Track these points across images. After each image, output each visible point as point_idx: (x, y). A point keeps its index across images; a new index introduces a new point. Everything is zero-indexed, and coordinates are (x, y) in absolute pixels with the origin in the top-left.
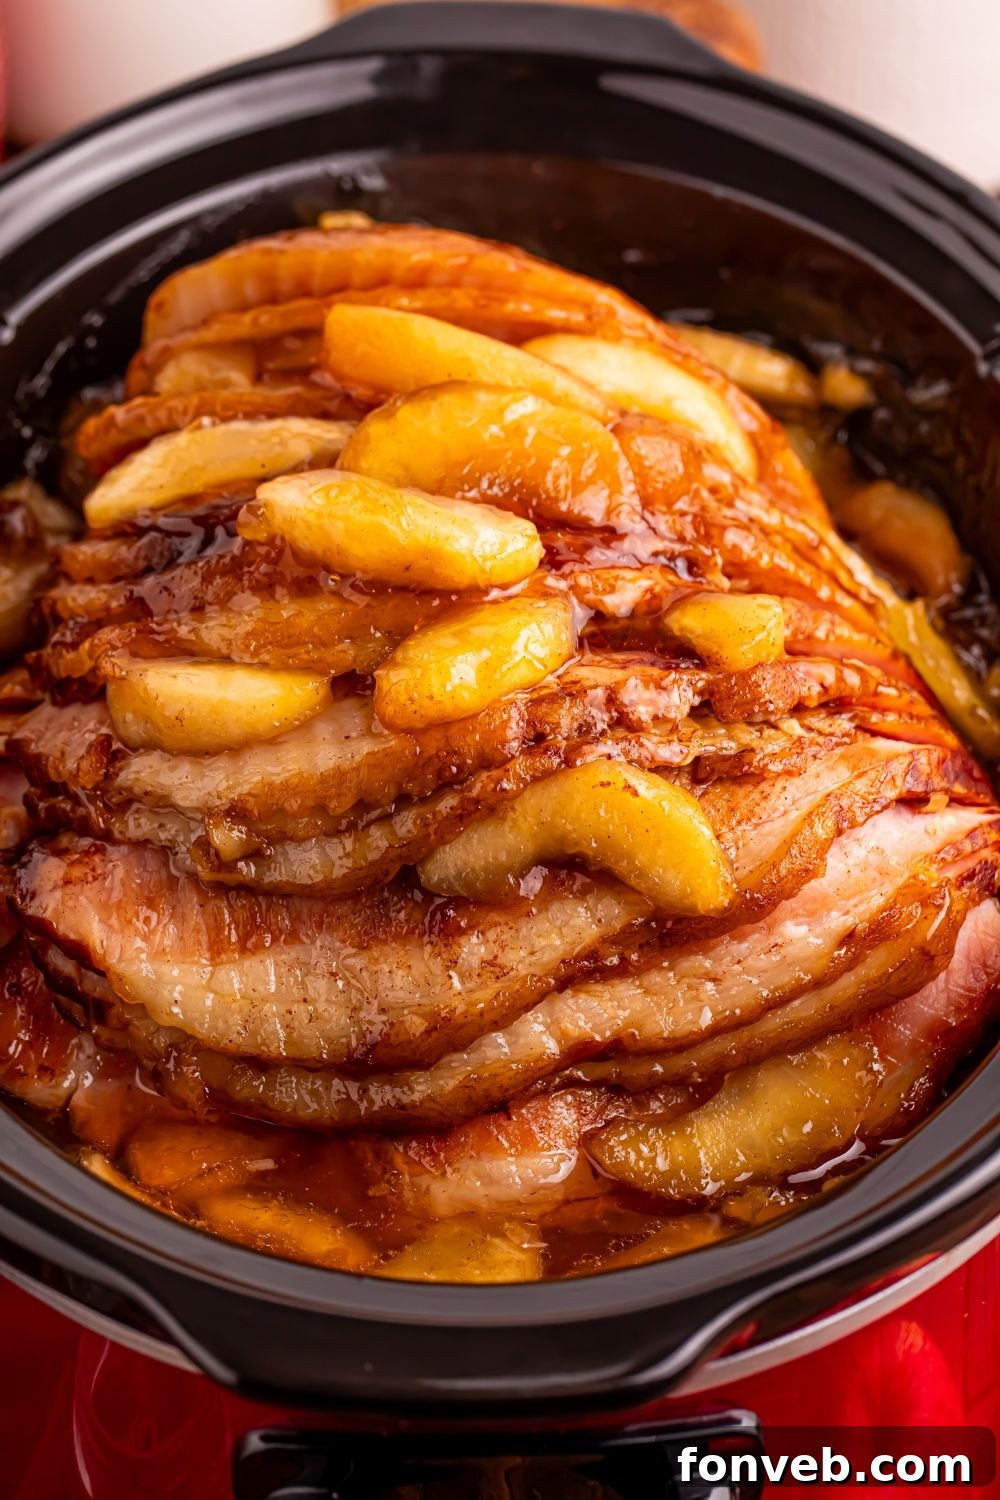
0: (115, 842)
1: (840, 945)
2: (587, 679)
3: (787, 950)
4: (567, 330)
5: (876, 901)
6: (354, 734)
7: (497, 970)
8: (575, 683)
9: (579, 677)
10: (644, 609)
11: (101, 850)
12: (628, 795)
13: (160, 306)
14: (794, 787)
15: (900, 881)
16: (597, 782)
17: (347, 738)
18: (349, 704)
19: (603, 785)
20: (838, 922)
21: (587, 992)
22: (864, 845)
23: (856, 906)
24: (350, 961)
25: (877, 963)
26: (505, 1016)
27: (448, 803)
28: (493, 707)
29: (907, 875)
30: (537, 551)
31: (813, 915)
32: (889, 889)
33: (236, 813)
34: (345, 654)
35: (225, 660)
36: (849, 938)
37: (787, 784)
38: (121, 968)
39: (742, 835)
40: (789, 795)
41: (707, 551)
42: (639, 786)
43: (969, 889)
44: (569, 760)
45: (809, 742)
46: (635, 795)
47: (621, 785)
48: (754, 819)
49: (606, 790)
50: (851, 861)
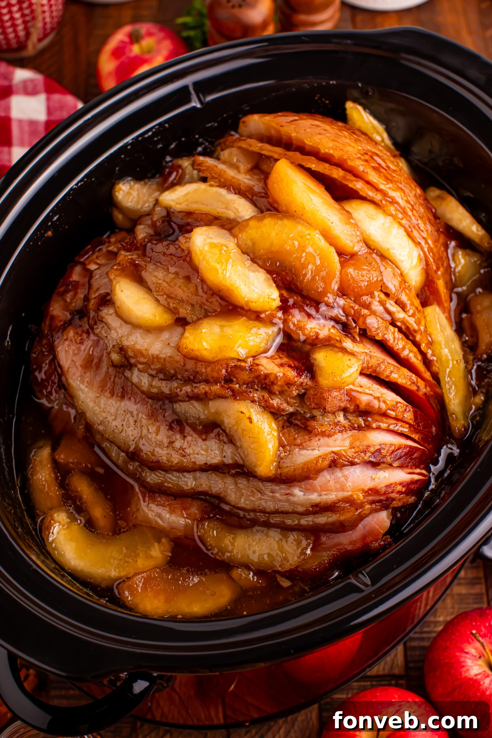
0: (94, 333)
1: (312, 506)
2: (263, 366)
3: (291, 498)
4: (372, 202)
5: (332, 497)
6: (172, 344)
7: (183, 453)
8: (258, 365)
9: (261, 363)
10: (310, 341)
11: (88, 333)
12: (248, 421)
13: (244, 122)
14: (324, 440)
15: (346, 494)
16: (241, 410)
17: (169, 344)
18: (179, 330)
19: (242, 412)
20: (314, 497)
21: (216, 474)
22: (342, 471)
23: (325, 495)
24: (143, 420)
25: (322, 519)
26: (182, 469)
27: (188, 389)
28: (218, 361)
29: (350, 493)
30: (278, 303)
31: (306, 490)
32: (341, 495)
33: (122, 350)
34: (184, 312)
35: (149, 290)
36: (316, 505)
37: (322, 439)
38: (71, 381)
39: (293, 450)
40: (319, 443)
41: (354, 325)
42: (255, 418)
43: (376, 506)
44: (235, 395)
45: (341, 425)
46: (251, 422)
47: (248, 416)
48: (301, 446)
49: (242, 415)
50: (333, 477)
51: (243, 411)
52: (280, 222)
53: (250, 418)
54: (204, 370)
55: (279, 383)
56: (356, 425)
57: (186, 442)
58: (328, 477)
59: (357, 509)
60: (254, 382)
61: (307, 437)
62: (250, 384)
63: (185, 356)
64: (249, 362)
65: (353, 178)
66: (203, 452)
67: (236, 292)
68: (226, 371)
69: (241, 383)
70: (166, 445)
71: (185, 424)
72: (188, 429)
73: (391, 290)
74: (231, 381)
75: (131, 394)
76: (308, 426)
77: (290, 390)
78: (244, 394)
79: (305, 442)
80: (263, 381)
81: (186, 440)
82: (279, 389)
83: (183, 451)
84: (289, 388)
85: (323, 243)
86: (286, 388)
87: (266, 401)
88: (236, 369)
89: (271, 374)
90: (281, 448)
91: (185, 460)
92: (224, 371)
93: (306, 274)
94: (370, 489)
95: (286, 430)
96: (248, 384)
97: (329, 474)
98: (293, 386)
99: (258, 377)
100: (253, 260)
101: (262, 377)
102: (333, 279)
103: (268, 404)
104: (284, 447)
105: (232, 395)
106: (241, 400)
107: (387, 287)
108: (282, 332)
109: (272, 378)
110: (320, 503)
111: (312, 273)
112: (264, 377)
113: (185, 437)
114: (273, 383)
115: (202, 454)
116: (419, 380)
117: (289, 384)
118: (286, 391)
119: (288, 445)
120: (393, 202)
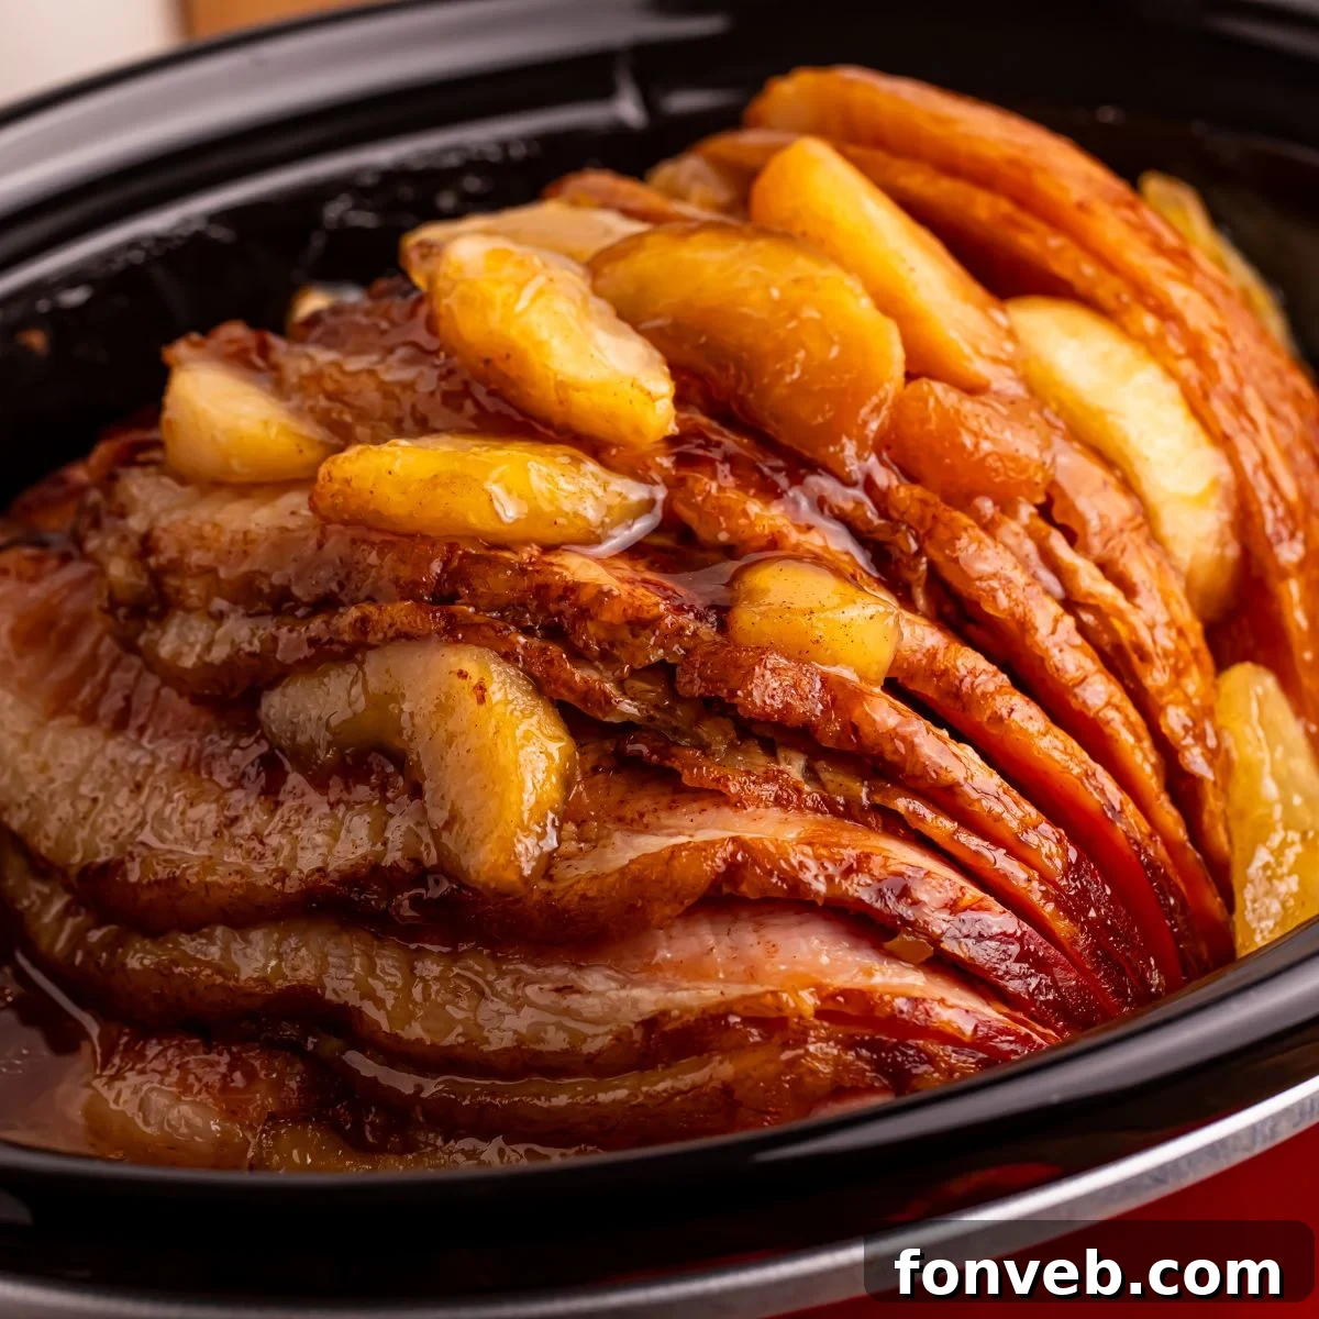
1: (639, 1026)
2: (567, 569)
5: (707, 996)
7: (259, 848)
8: (550, 564)
9: (562, 563)
12: (472, 701)
14: (716, 814)
15: (755, 989)
16: (457, 669)
19: (459, 675)
20: (648, 998)
22: (763, 932)
23: (688, 989)
29: (771, 988)
32: (739, 990)
36: (651, 1024)
37: (710, 809)
39: (609, 836)
40: (699, 818)
41: (914, 546)
42: (496, 693)
43: (859, 1057)
44: (455, 632)
45: (786, 780)
46: (481, 700)
47: (475, 681)
48: (638, 825)
49: (459, 682)
50: (726, 940)
51: (470, 666)
52: (741, 245)
53: (481, 692)
54: (373, 558)
55: (606, 617)
56: (841, 800)
57: (277, 818)
58: (711, 941)
59: (785, 1046)
60: (524, 605)
61: (665, 800)
62: (512, 611)
63: (327, 520)
64: (525, 556)
65: (1041, 227)
66: (319, 839)
67: (534, 358)
68: (446, 563)
69: (483, 603)
70: (209, 832)
71: (288, 765)
72: (294, 779)
73: (1084, 522)
74: (453, 598)
75: (150, 717)
76: (673, 756)
77: (637, 642)
78: (485, 628)
79: (656, 810)
80: (552, 607)
81: (279, 812)
82: (602, 635)
83: (262, 843)
84: (635, 636)
85: (863, 307)
86: (625, 634)
87: (550, 662)
88: (477, 563)
89: (585, 584)
90: (570, 827)
91: (257, 869)
92: (436, 567)
93: (781, 373)
94: (845, 992)
95: (600, 777)
96: (502, 611)
97: (716, 934)
98: (648, 632)
99: (542, 590)
100: (621, 315)
101: (555, 593)
102: (869, 398)
103: (554, 671)
104: (581, 824)
105: (444, 629)
106: (467, 643)
107: (1071, 509)
108: (658, 511)
109: (585, 596)
110: (664, 1013)
111: (803, 372)
112: (560, 592)
113: (278, 804)
114: (584, 614)
115: (315, 847)
116: (1131, 807)
117: (640, 624)
118: (623, 644)
119: (596, 818)
120: (1165, 312)
